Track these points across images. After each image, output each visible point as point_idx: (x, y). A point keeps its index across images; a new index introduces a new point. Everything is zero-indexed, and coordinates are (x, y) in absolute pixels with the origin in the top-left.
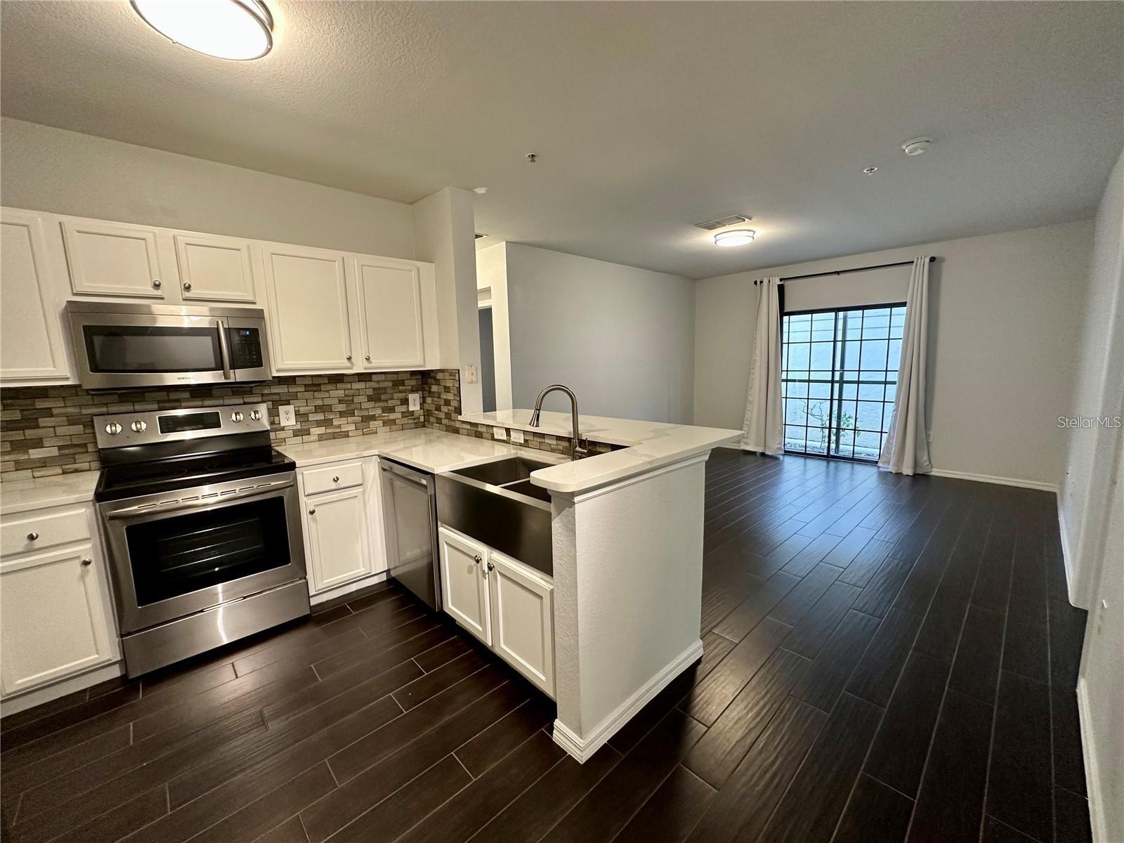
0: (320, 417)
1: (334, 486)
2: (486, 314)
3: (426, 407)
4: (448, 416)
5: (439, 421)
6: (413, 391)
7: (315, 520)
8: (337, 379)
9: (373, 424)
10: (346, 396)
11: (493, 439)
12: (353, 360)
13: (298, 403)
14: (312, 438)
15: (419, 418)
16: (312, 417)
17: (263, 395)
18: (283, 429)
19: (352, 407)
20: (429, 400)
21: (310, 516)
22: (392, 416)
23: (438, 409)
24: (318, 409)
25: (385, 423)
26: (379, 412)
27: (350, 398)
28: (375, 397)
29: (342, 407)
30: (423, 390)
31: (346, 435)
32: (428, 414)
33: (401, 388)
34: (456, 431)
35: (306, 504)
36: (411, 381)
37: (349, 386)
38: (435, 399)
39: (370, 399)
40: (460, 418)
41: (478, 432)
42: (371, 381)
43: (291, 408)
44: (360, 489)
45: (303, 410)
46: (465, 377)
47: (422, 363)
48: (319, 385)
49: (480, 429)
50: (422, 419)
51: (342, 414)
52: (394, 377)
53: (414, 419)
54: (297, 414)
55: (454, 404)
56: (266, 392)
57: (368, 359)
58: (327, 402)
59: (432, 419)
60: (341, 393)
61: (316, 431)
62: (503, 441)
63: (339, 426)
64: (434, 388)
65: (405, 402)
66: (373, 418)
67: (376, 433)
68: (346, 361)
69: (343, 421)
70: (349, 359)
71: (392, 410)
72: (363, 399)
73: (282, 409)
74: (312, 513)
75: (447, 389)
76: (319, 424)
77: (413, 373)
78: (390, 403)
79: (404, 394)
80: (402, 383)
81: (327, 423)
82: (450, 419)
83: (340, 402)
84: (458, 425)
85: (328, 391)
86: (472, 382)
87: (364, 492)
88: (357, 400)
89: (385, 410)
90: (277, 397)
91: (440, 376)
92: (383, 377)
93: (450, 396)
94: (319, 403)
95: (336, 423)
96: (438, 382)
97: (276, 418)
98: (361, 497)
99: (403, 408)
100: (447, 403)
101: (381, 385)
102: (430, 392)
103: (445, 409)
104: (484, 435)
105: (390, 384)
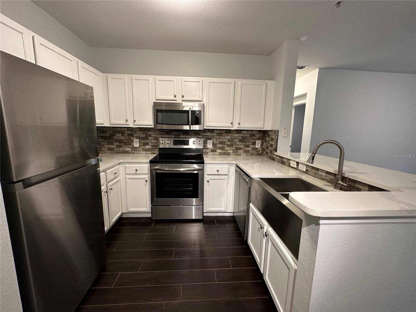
0: (221, 146)
1: (217, 173)
3: (263, 147)
4: (271, 152)
5: (267, 154)
6: (258, 139)
7: (209, 185)
8: (228, 131)
9: (240, 151)
10: (231, 139)
11: (289, 166)
12: (234, 124)
13: (215, 140)
14: (217, 153)
15: (259, 151)
16: (218, 146)
17: (203, 135)
18: (208, 149)
19: (233, 143)
20: (264, 144)
21: (207, 183)
22: (248, 149)
23: (268, 148)
24: (220, 143)
25: (244, 152)
26: (243, 146)
27: (233, 140)
28: (242, 140)
29: (229, 143)
30: (263, 139)
31: (229, 154)
32: (263, 150)
33: (253, 137)
34: (273, 159)
35: (206, 178)
36: (258, 135)
37: (232, 135)
38: (267, 144)
39: (240, 141)
40: (276, 153)
41: (283, 161)
42: (241, 133)
43: (211, 141)
44: (226, 177)
45: (215, 142)
46: (281, 134)
47: (262, 127)
48: (222, 133)
49: (284, 160)
50: (261, 152)
51: (229, 146)
52: (251, 133)
53: (257, 151)
54: (213, 144)
55: (274, 146)
56: (204, 134)
57: (239, 124)
58: (224, 140)
59: (265, 153)
60: (229, 137)
61: (219, 151)
62: (294, 168)
63: (227, 150)
64: (267, 139)
65: (254, 144)
66: (240, 149)
67: (240, 155)
68: (231, 124)
69: (229, 148)
70: (232, 123)
71: (248, 146)
72: (237, 140)
73: (208, 141)
74: (208, 181)
75: (272, 139)
76: (220, 148)
77: (260, 131)
78: (248, 143)
79: (254, 140)
80: (254, 135)
81: (223, 148)
82: (272, 153)
83: (229, 141)
84: (274, 157)
85: (225, 136)
86: (284, 137)
87: (228, 178)
88: (235, 140)
89: (245, 146)
90: (207, 137)
91: (270, 133)
92: (246, 132)
93: (273, 143)
94: (221, 140)
95: (226, 149)
96: (269, 136)
97: (206, 144)
98: (226, 180)
99: (253, 146)
100: (272, 146)
101: (246, 135)
102: (265, 140)
103: (270, 148)
104: (286, 163)
105: (249, 135)
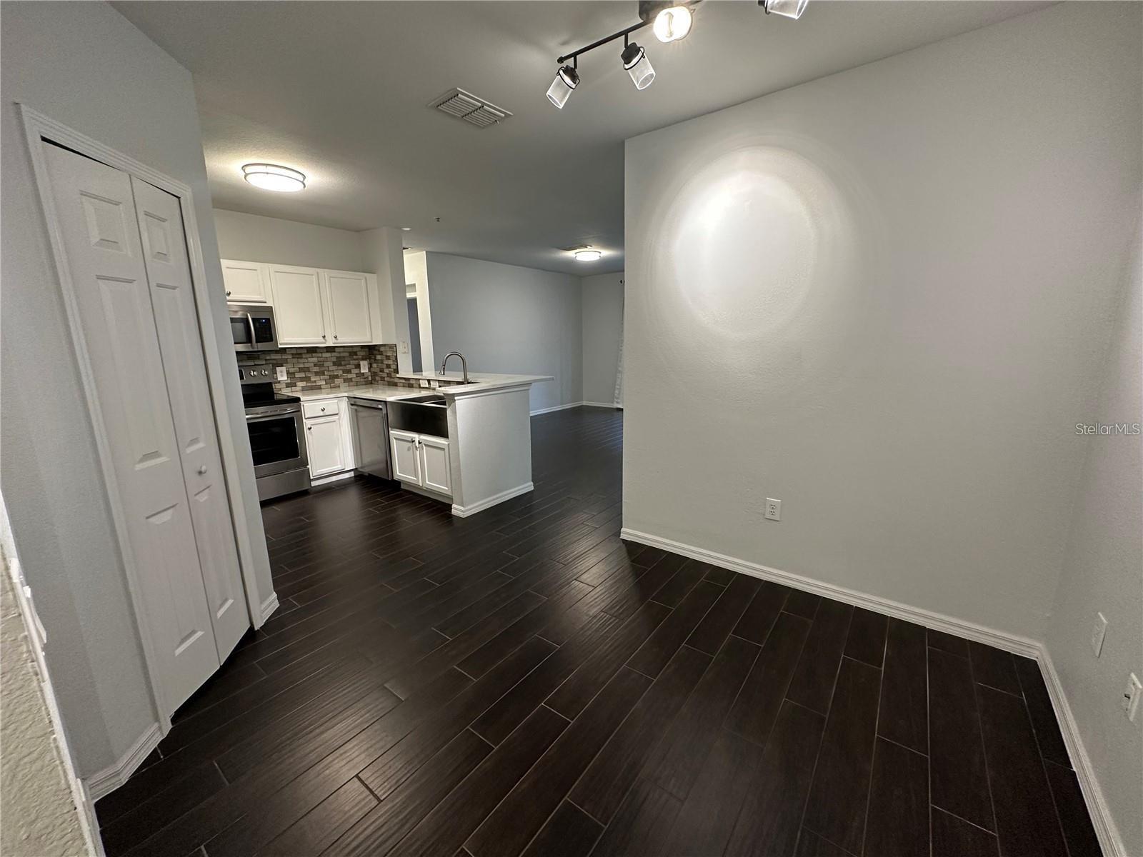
0: (302, 375)
1: (322, 414)
2: (413, 303)
3: (373, 370)
4: (389, 375)
5: (383, 379)
6: (363, 359)
7: (311, 433)
8: (312, 350)
9: (337, 381)
10: (319, 361)
11: (420, 387)
12: (326, 338)
13: (289, 365)
14: (298, 389)
15: (367, 378)
16: (298, 375)
17: (266, 360)
18: (279, 382)
19: (323, 369)
20: (375, 365)
21: (308, 431)
22: (349, 376)
23: (382, 371)
24: (301, 370)
25: (345, 380)
26: (341, 372)
27: (321, 363)
28: (338, 363)
29: (316, 369)
30: (370, 359)
31: (319, 388)
32: (374, 375)
33: (355, 357)
34: (395, 385)
35: (307, 423)
36: (362, 352)
37: (320, 355)
38: (380, 365)
39: (335, 364)
40: (398, 376)
41: (409, 384)
42: (335, 352)
43: (284, 369)
44: (336, 417)
45: (292, 370)
46: (400, 349)
47: (370, 340)
48: (301, 354)
49: (411, 382)
50: (370, 378)
51: (317, 374)
52: (350, 350)
53: (365, 378)
54: (288, 373)
55: (393, 367)
56: (268, 358)
57: (336, 337)
58: (307, 365)
59: (377, 378)
60: (315, 360)
61: (300, 384)
62: (426, 388)
63: (315, 382)
64: (379, 357)
65: (358, 366)
66: (337, 377)
67: (339, 387)
68: (322, 338)
69: (318, 378)
70: (324, 337)
71: (349, 372)
72: (329, 364)
73: (278, 369)
74: (310, 429)
75: (388, 358)
76: (302, 380)
77: (363, 347)
78: (348, 367)
79: (357, 361)
80: (355, 354)
81: (307, 379)
82: (391, 377)
83: (315, 365)
84: (396, 380)
85: (307, 358)
86: (405, 353)
87: (339, 419)
88: (326, 364)
89: (344, 371)
90: (275, 362)
91: (382, 349)
92: (342, 349)
93: (390, 362)
94: (302, 366)
95: (313, 379)
96: (381, 353)
97: (275, 375)
98: (337, 421)
99: (357, 371)
100: (388, 366)
101: (342, 355)
102: (375, 360)
103: (386, 371)
104: (414, 385)
105: (347, 354)
